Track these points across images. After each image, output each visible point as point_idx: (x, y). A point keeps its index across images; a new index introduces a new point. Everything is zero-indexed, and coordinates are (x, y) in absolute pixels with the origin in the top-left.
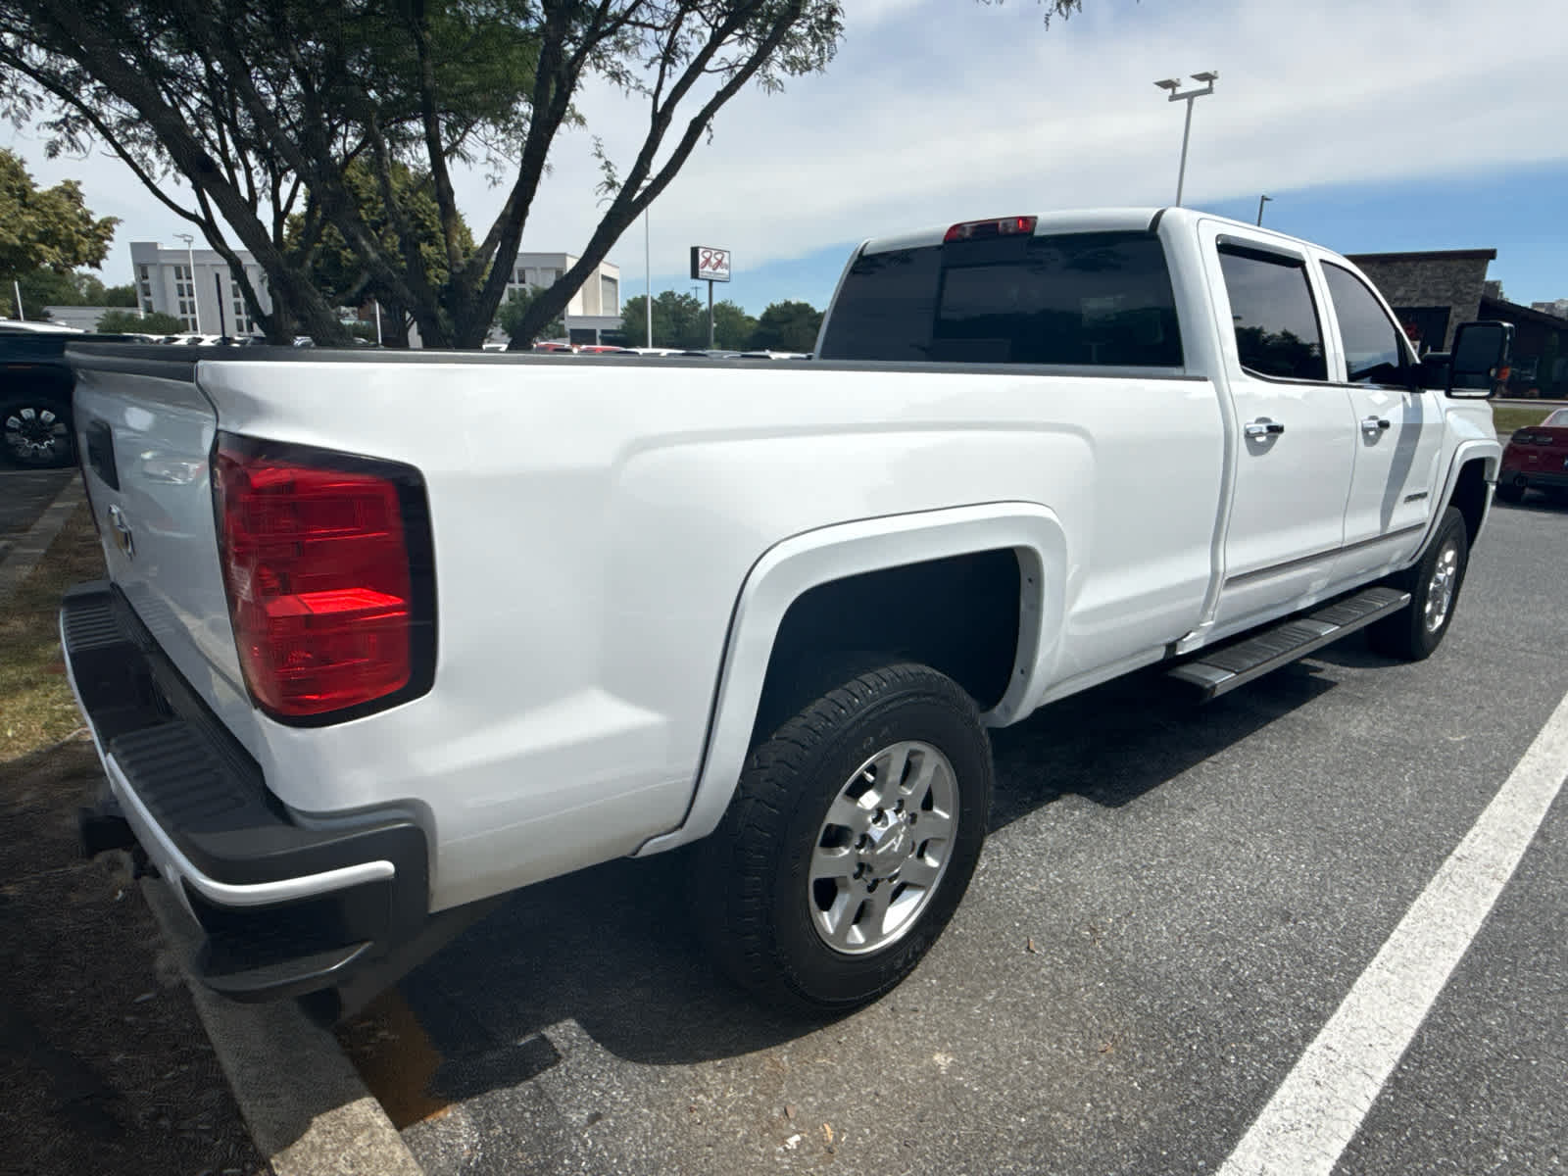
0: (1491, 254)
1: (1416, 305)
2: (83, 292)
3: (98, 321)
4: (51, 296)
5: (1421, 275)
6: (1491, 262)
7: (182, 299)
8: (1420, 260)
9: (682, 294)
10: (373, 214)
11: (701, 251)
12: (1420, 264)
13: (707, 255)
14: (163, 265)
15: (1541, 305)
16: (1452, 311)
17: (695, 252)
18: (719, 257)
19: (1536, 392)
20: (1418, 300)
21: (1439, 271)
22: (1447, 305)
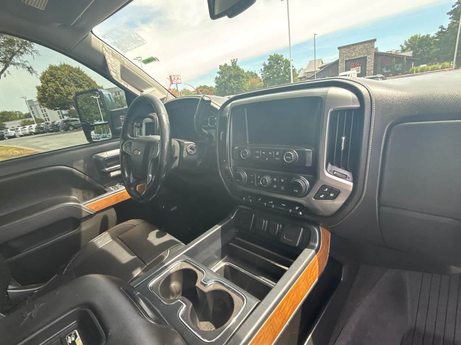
0: (375, 40)
1: (358, 57)
2: (18, 116)
3: (20, 124)
4: (9, 119)
5: (358, 49)
6: (375, 42)
7: (43, 113)
8: (358, 45)
9: (173, 89)
10: (61, 82)
11: (172, 76)
12: (357, 46)
13: (174, 77)
14: (35, 105)
15: (389, 52)
16: (367, 57)
17: (170, 77)
18: (177, 77)
19: (391, 75)
20: (358, 56)
21: (363, 46)
22: (366, 56)
